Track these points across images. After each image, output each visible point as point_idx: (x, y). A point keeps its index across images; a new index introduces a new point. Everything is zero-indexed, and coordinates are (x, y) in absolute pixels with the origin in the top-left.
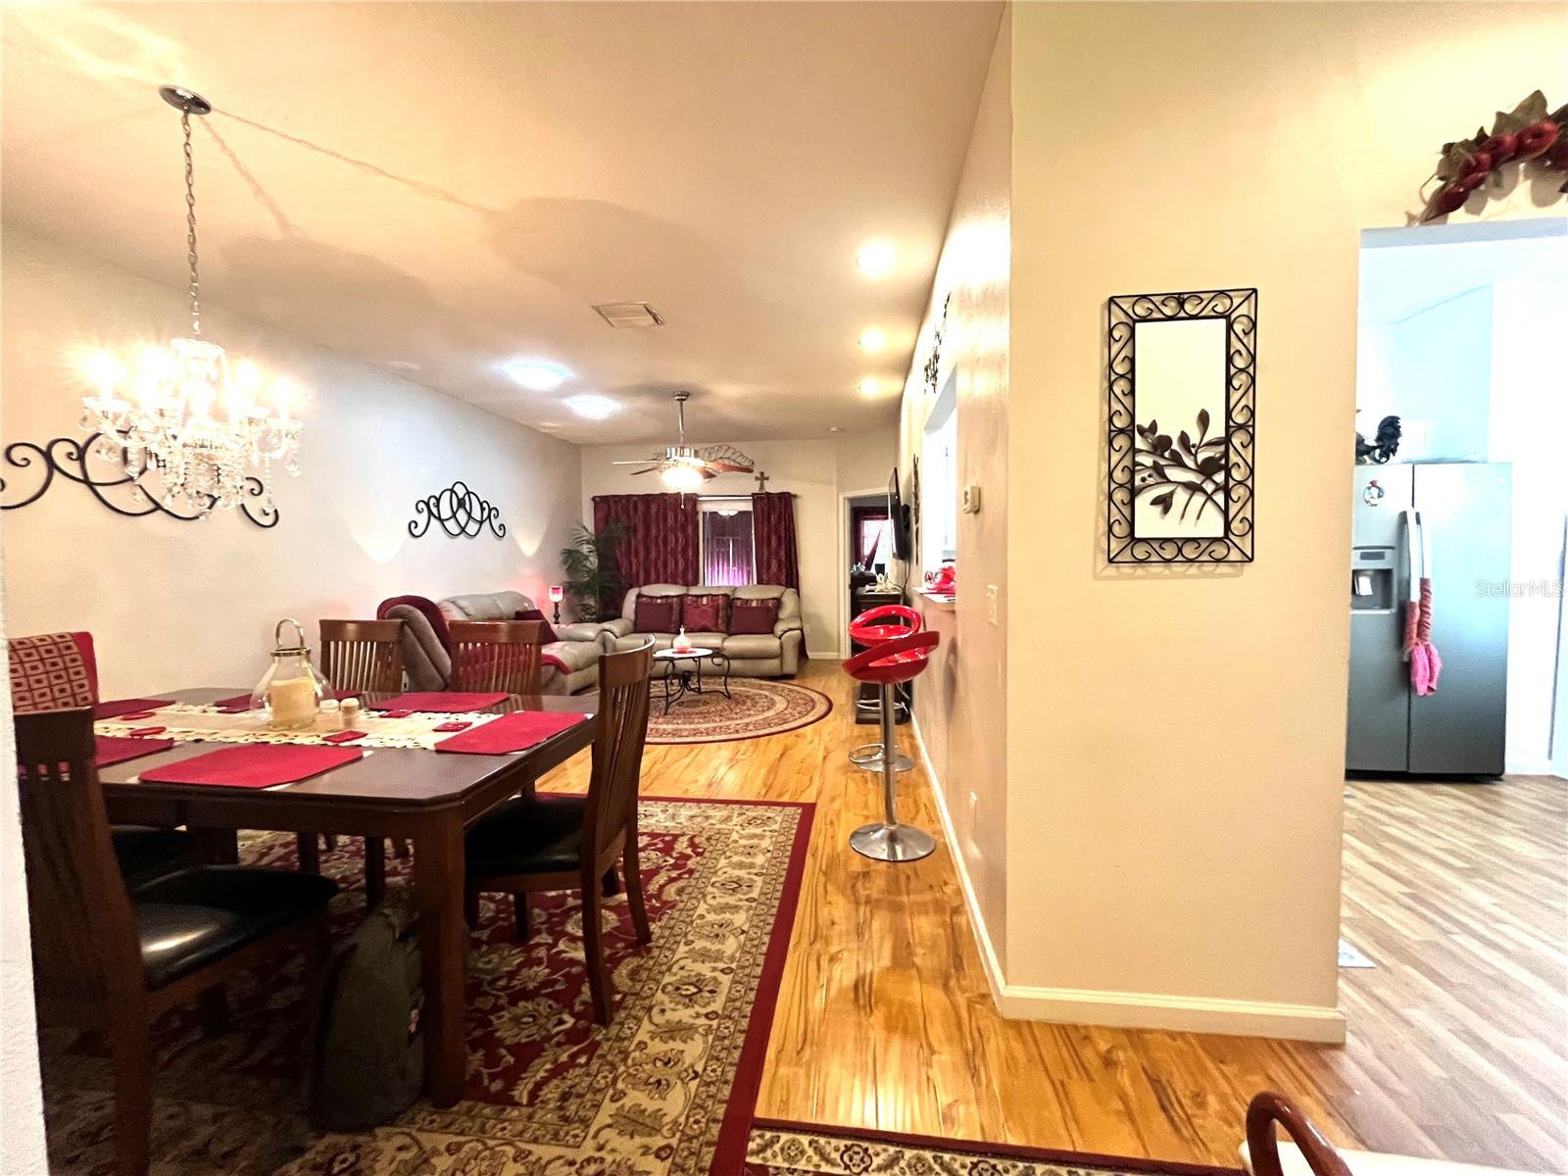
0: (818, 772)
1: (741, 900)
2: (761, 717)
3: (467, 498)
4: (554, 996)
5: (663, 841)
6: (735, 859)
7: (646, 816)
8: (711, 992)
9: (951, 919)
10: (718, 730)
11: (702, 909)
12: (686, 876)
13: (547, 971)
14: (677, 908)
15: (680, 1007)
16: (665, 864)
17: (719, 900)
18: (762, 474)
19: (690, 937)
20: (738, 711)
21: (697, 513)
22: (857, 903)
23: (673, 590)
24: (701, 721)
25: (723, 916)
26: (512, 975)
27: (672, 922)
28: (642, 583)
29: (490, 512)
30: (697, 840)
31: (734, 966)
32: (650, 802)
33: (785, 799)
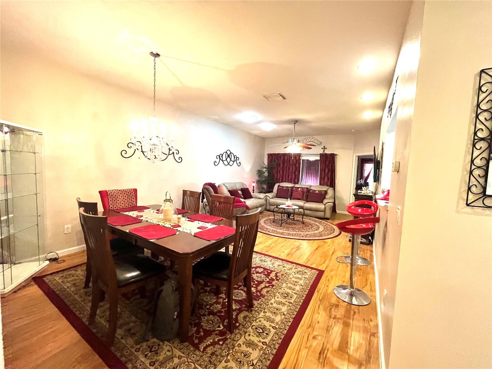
0: (329, 258)
1: (286, 302)
2: (313, 233)
3: (230, 155)
4: (220, 317)
5: (267, 272)
6: (289, 285)
7: (264, 261)
8: (267, 334)
9: (370, 338)
10: (296, 235)
11: (272, 301)
12: (271, 287)
13: (221, 307)
14: (265, 298)
15: (255, 336)
16: (265, 280)
17: (279, 299)
18: (324, 147)
19: (266, 310)
20: (305, 229)
21: (300, 160)
22: (330, 317)
23: (290, 185)
24: (292, 230)
25: (279, 306)
26: (211, 305)
27: (262, 303)
28: (280, 181)
29: (236, 158)
30: (278, 274)
31: (277, 327)
32: (267, 257)
33: (313, 266)
